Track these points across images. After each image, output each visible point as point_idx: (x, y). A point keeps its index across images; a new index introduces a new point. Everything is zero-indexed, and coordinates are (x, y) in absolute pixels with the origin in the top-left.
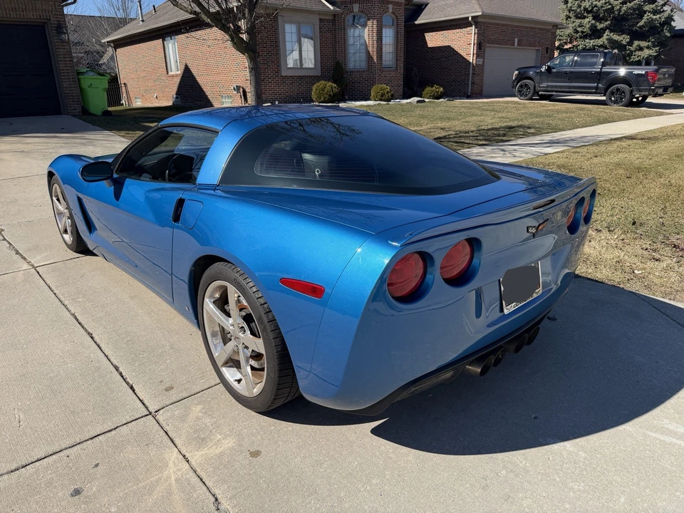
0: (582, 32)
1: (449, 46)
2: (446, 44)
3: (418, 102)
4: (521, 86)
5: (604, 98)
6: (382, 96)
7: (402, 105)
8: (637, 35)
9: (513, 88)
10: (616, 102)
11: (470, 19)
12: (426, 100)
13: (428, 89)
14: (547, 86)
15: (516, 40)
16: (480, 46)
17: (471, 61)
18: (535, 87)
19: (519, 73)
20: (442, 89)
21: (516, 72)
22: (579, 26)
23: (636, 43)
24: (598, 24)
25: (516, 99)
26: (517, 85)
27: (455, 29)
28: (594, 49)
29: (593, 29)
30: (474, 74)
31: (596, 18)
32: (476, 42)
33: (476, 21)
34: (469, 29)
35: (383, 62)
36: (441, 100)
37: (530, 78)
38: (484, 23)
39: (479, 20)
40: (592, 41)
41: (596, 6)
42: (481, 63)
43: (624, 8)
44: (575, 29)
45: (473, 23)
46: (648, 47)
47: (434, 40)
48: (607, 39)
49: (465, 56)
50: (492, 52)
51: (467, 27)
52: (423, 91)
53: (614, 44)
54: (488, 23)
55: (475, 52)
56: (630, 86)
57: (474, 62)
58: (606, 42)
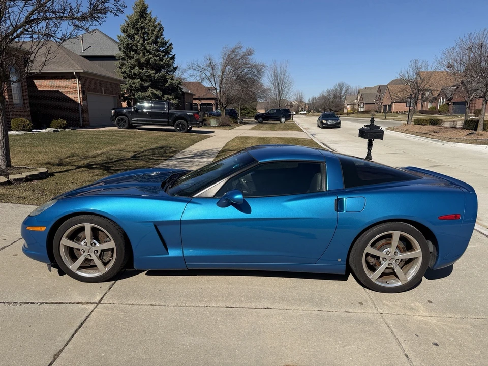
0: (135, 87)
1: (58, 91)
2: (55, 89)
3: (54, 131)
4: (119, 120)
5: (174, 128)
6: (24, 127)
7: (43, 133)
8: (165, 92)
9: (113, 121)
10: (180, 130)
11: (74, 73)
12: (59, 130)
13: (54, 122)
14: (137, 120)
15: (103, 89)
16: (84, 92)
17: (79, 102)
18: (129, 120)
19: (116, 111)
20: (65, 122)
21: (113, 111)
22: (133, 84)
23: (166, 96)
24: (143, 83)
25: (116, 128)
26: (115, 119)
27: (61, 79)
28: (145, 97)
29: (141, 86)
30: (82, 111)
31: (142, 80)
32: (80, 89)
33: (78, 75)
34: (73, 80)
35: (14, 100)
36: (67, 130)
37: (123, 115)
38: (84, 77)
39: (81, 75)
40: (143, 93)
41: (141, 73)
42: (86, 104)
43: (156, 76)
44: (131, 85)
45: (76, 76)
46: (172, 99)
47: (42, 85)
48: (151, 93)
49: (74, 99)
50: (91, 96)
51: (71, 79)
52: (51, 123)
53: (156, 96)
54: (86, 77)
55: (81, 96)
56: (186, 121)
57: (82, 103)
58: (151, 94)
